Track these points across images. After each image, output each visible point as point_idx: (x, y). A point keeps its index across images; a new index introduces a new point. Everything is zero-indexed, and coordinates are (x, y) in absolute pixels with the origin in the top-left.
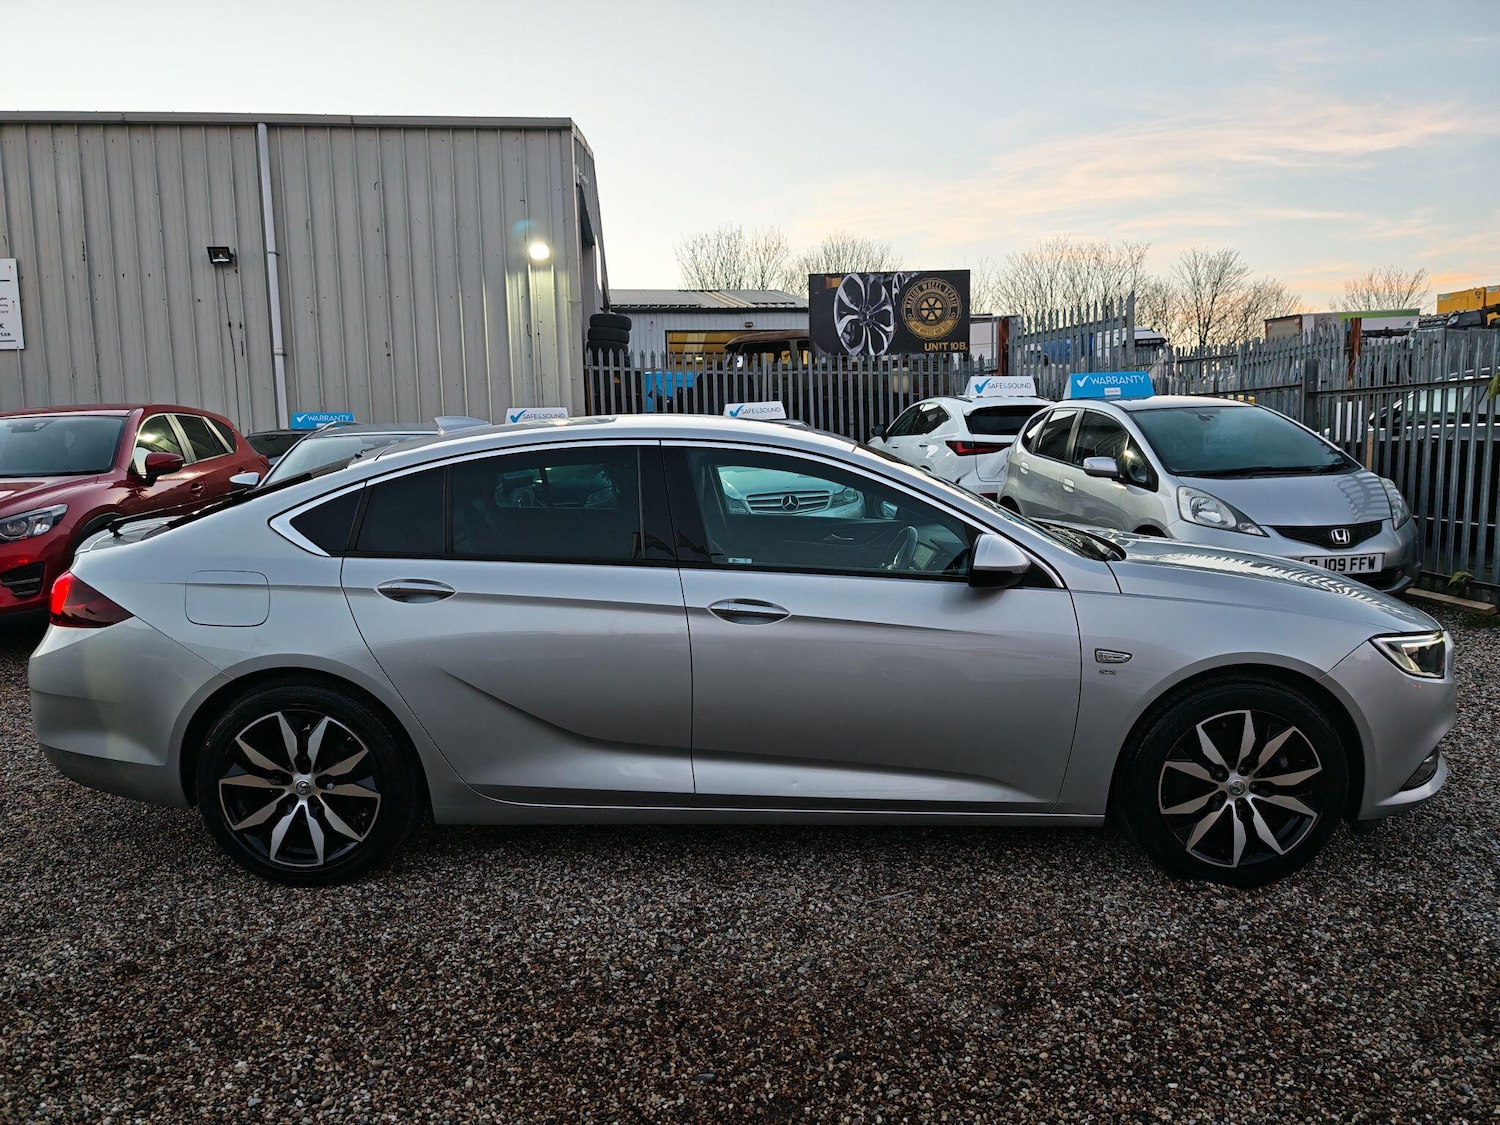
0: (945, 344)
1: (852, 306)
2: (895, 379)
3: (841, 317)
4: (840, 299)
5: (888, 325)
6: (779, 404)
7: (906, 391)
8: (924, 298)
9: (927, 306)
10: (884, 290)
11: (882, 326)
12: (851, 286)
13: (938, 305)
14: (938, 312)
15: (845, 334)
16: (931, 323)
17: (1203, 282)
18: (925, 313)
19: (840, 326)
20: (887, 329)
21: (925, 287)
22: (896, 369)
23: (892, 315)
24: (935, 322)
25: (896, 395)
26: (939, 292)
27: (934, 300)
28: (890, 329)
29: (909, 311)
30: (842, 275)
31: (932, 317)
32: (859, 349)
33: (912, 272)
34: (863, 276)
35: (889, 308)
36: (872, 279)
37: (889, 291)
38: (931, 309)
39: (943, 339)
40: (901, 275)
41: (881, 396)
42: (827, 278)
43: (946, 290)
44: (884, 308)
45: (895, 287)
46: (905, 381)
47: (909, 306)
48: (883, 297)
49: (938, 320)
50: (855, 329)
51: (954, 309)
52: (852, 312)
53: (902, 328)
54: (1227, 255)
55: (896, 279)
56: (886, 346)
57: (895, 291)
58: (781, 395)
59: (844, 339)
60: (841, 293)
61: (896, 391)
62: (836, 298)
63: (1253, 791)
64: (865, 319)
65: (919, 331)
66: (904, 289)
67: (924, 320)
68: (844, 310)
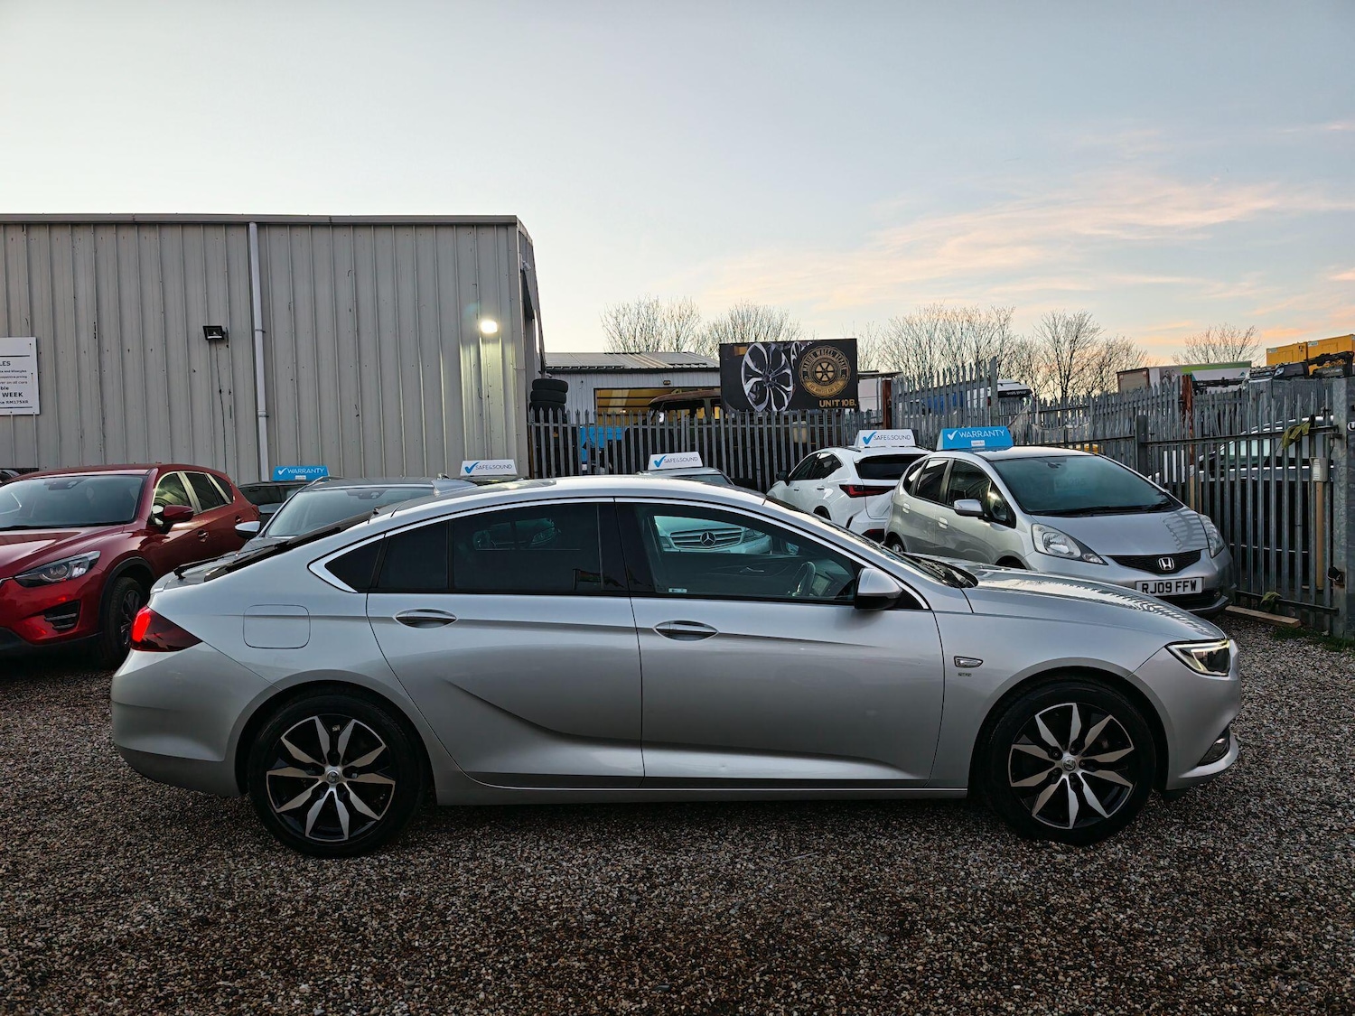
0: (837, 401)
1: (757, 370)
2: (795, 430)
3: (748, 379)
4: (746, 363)
5: (788, 386)
6: (696, 454)
7: (804, 441)
8: (818, 363)
9: (821, 370)
10: (784, 357)
11: (783, 386)
12: (755, 353)
13: (830, 368)
14: (830, 375)
15: (751, 394)
16: (825, 384)
17: (1062, 339)
18: (819, 375)
19: (747, 387)
20: (788, 389)
21: (818, 353)
22: (795, 423)
23: (791, 378)
24: (828, 383)
25: (796, 445)
26: (830, 357)
27: (826, 364)
28: (790, 389)
29: (805, 374)
30: (748, 345)
31: (825, 379)
32: (763, 406)
33: (807, 341)
34: (765, 344)
35: (789, 371)
36: (773, 347)
37: (788, 357)
38: (825, 372)
39: (836, 397)
40: (798, 343)
41: (783, 445)
42: (735, 347)
43: (837, 356)
44: (784, 372)
45: (793, 353)
46: (804, 432)
47: (805, 370)
48: (783, 363)
49: (831, 381)
50: (760, 390)
51: (844, 372)
52: (757, 375)
53: (800, 389)
54: (1081, 317)
55: (793, 346)
56: (786, 404)
57: (793, 357)
58: (697, 448)
59: (751, 398)
60: (747, 359)
61: (796, 442)
62: (743, 364)
63: (1082, 767)
64: (768, 381)
65: (814, 390)
66: (801, 356)
67: (818, 381)
68: (750, 374)
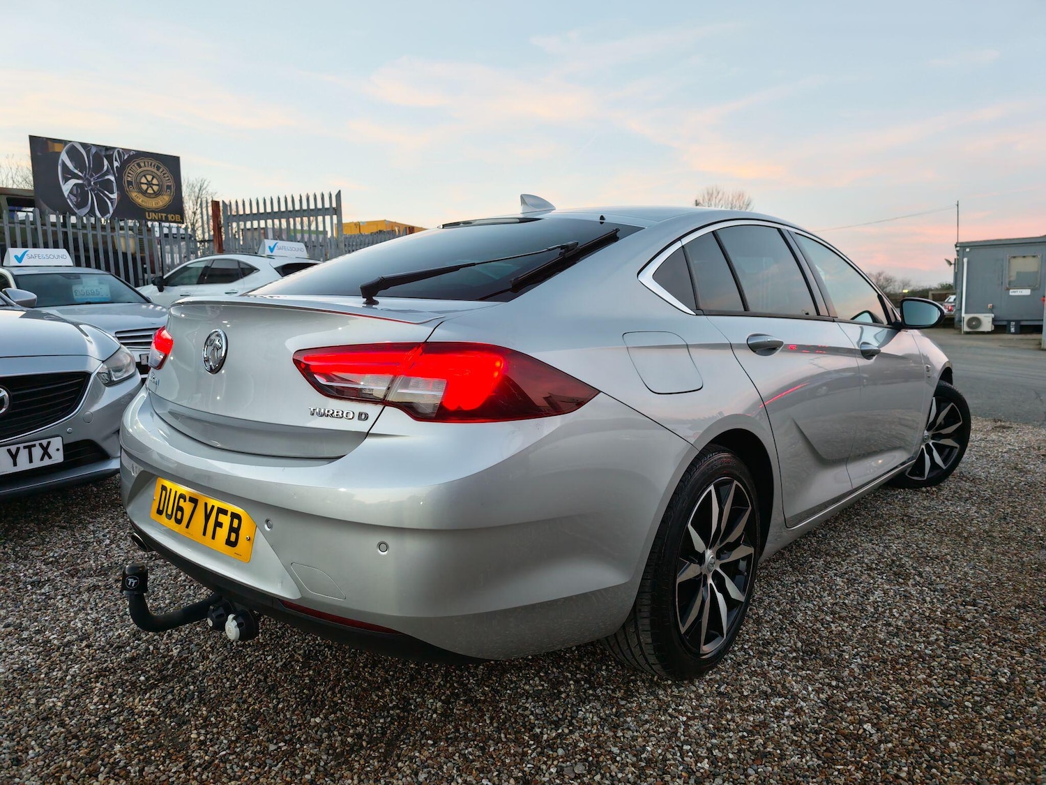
0: (164, 215)
1: (76, 171)
2: (122, 241)
3: (66, 180)
4: (64, 164)
5: (112, 193)
7: (133, 251)
8: (142, 174)
9: (145, 181)
10: (106, 162)
11: (106, 192)
12: (73, 152)
13: (155, 181)
14: (156, 188)
15: (70, 195)
16: (150, 196)
18: (144, 187)
19: (66, 188)
20: (111, 196)
21: (142, 164)
22: (122, 232)
23: (115, 184)
24: (153, 196)
25: (125, 255)
26: (155, 170)
27: (151, 177)
28: (114, 196)
29: (130, 183)
30: (64, 142)
31: (150, 191)
32: (86, 210)
33: (130, 150)
34: (84, 145)
35: (112, 178)
36: (94, 150)
37: (111, 163)
38: (150, 184)
39: (161, 211)
40: (121, 151)
41: (111, 254)
42: (49, 142)
43: (161, 170)
44: (106, 177)
45: (116, 160)
46: (132, 243)
47: (129, 179)
48: (105, 168)
49: (156, 194)
50: (80, 192)
51: (169, 187)
52: (76, 176)
53: (124, 196)
55: (116, 153)
56: (111, 211)
57: (116, 164)
59: (71, 200)
60: (64, 157)
61: (124, 250)
62: (60, 162)
63: (932, 439)
64: (89, 184)
65: (140, 201)
66: (124, 164)
67: (144, 193)
68: (68, 175)
